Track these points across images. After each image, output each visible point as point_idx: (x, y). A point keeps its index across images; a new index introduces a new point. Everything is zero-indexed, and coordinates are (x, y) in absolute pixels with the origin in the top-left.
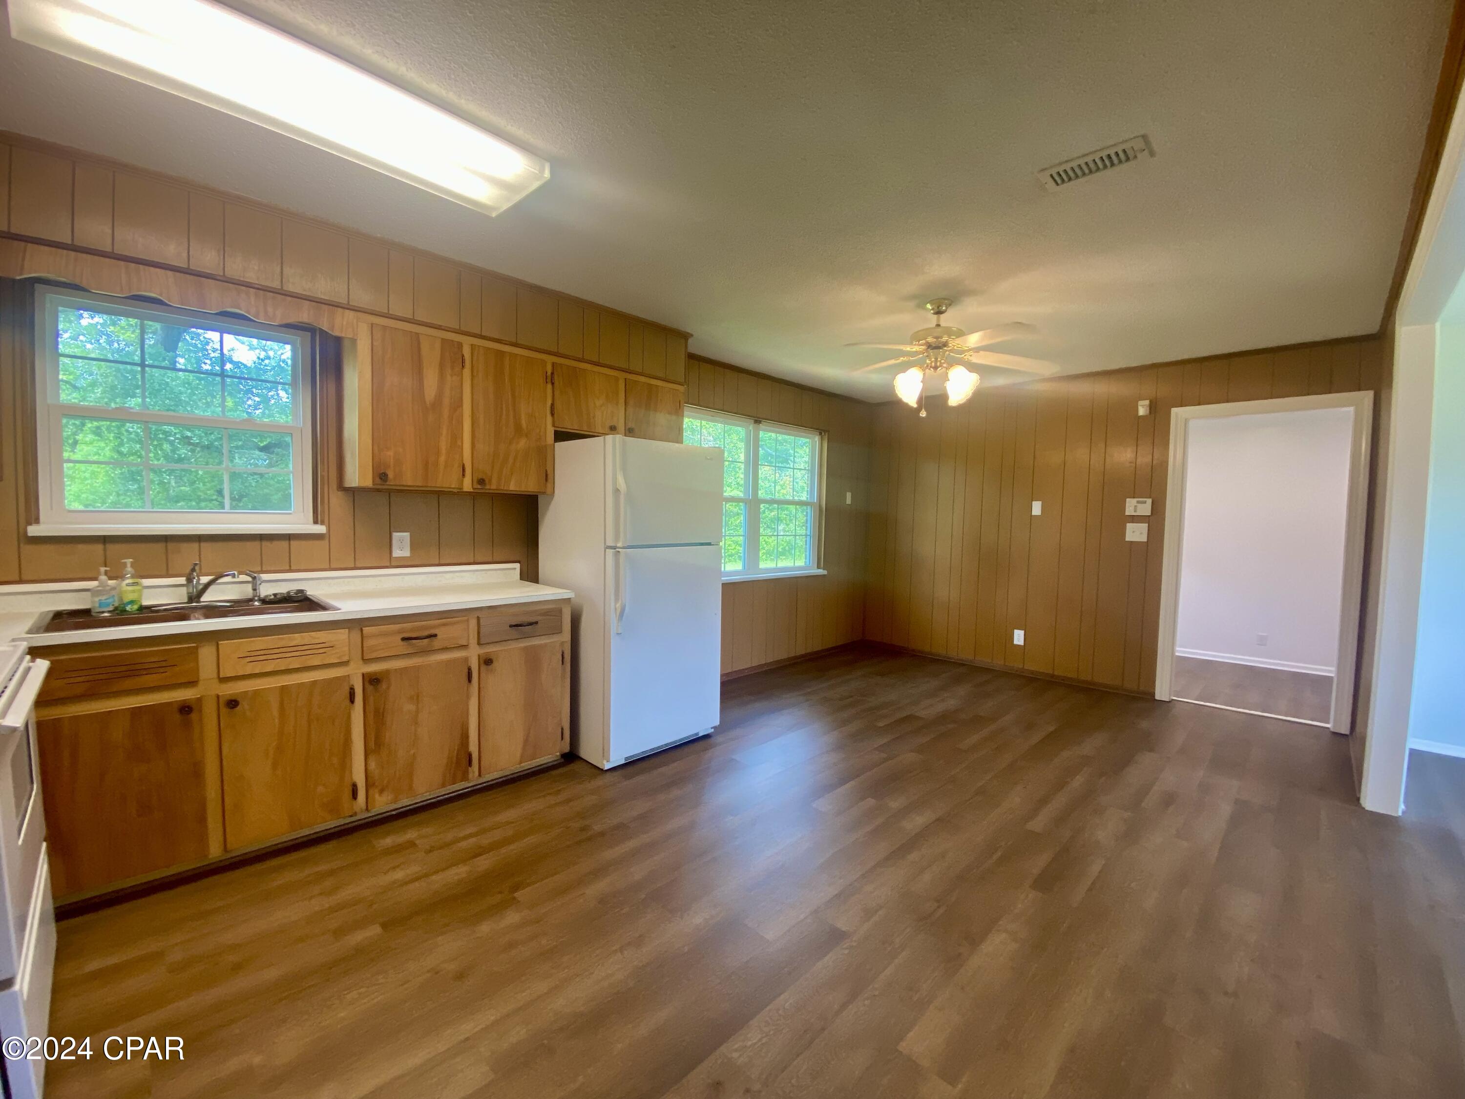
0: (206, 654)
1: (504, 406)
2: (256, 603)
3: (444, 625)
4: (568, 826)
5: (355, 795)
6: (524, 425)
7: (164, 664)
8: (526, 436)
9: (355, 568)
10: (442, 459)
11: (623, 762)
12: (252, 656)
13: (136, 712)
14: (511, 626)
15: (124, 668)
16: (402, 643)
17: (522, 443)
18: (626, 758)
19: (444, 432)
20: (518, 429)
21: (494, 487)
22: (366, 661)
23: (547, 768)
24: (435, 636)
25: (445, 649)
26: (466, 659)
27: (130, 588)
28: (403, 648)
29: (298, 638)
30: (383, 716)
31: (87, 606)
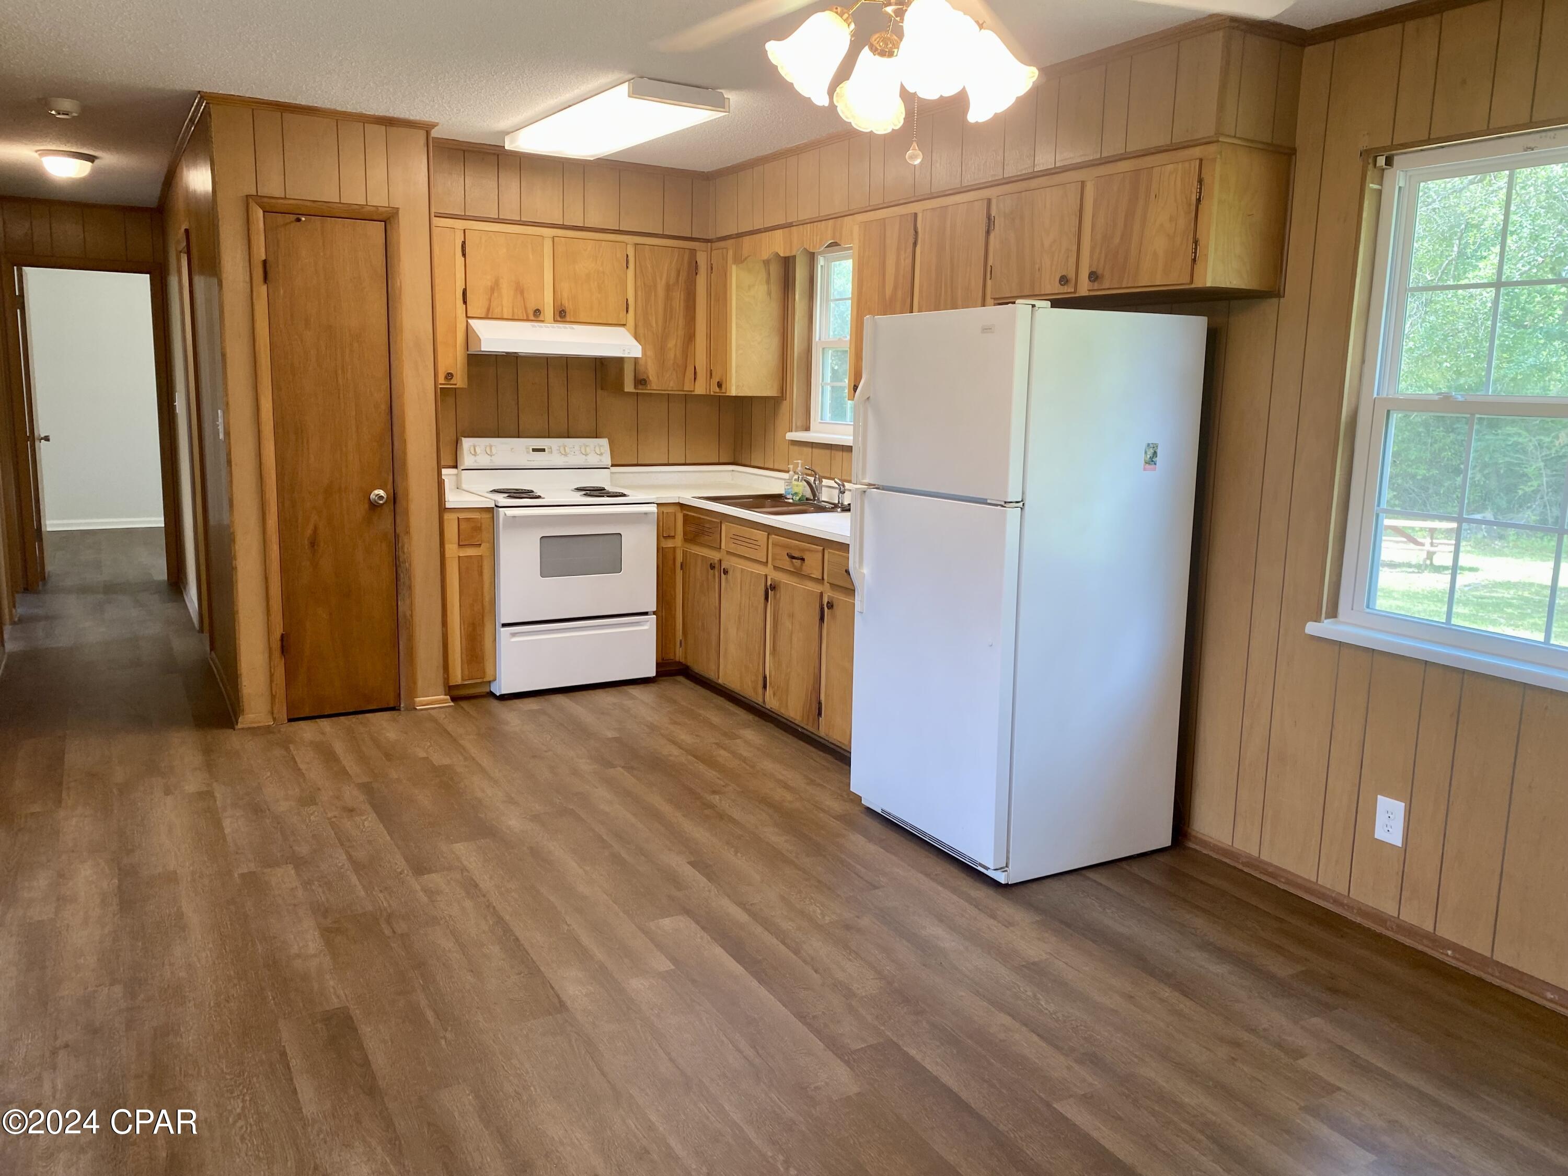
0: (724, 529)
3: (809, 550)
5: (765, 686)
7: (709, 530)
12: (734, 539)
13: (703, 559)
14: (846, 571)
15: (701, 528)
16: (787, 559)
22: (775, 567)
24: (804, 560)
25: (810, 577)
27: (796, 483)
28: (788, 564)
29: (748, 532)
30: (777, 623)
31: (782, 492)
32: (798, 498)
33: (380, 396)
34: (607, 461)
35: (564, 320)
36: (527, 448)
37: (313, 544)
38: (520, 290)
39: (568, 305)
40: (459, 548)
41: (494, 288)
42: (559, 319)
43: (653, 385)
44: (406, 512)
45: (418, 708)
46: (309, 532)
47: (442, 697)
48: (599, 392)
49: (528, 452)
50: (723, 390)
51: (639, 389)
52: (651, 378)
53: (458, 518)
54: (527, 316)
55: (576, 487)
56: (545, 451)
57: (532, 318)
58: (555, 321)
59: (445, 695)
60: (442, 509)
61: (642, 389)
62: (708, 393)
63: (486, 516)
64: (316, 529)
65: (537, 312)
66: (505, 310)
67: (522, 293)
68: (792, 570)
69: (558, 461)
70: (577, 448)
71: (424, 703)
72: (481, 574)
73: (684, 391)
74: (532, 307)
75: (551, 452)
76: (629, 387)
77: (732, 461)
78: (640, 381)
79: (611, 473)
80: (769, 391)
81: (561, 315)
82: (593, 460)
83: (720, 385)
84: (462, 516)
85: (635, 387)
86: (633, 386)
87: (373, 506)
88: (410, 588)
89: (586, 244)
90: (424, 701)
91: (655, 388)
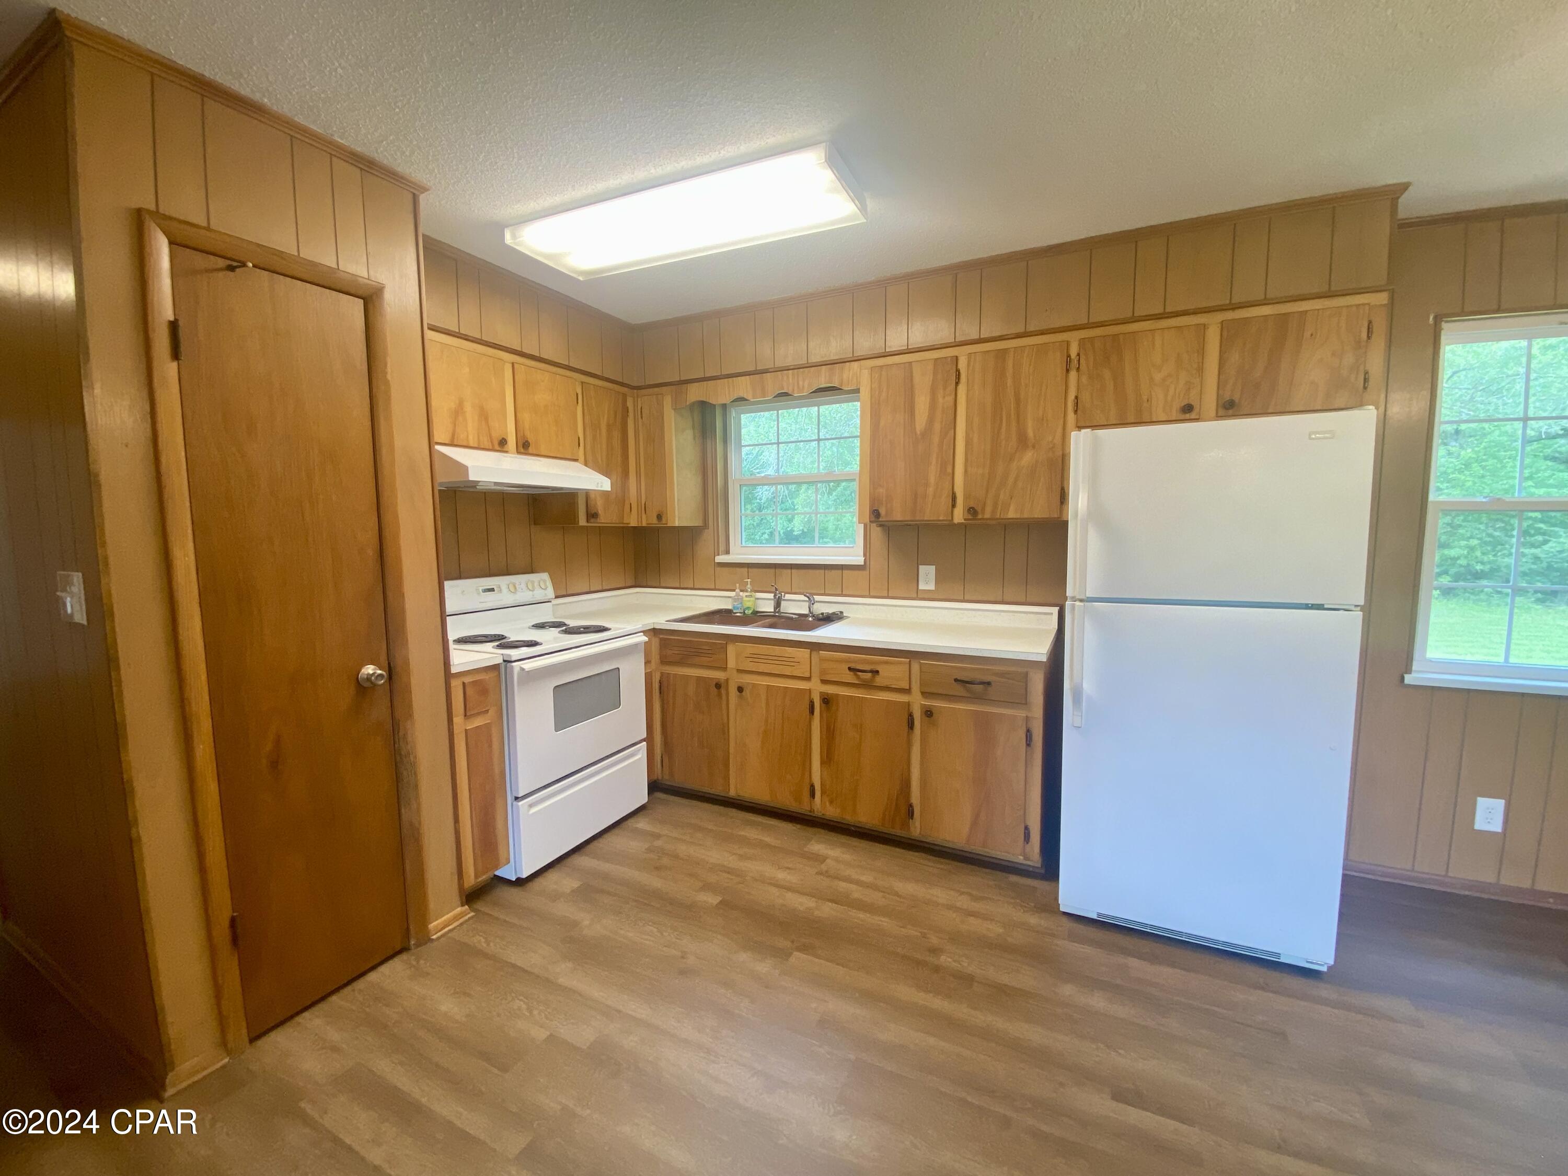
0: (731, 649)
1: (1004, 413)
2: (810, 619)
3: (886, 663)
4: (928, 936)
5: (813, 795)
6: (1030, 433)
7: (710, 652)
8: (1034, 447)
9: (888, 597)
10: (931, 490)
11: (1094, 916)
12: (754, 657)
13: (699, 679)
14: (956, 680)
15: (693, 650)
16: (848, 672)
17: (1028, 457)
18: (1099, 915)
19: (934, 461)
20: (1023, 442)
21: (987, 515)
22: (824, 682)
23: (997, 864)
24: (877, 672)
25: (887, 689)
26: (909, 704)
27: (747, 599)
28: (850, 678)
29: (777, 650)
30: (833, 734)
31: (730, 607)
32: (750, 612)
33: (368, 537)
34: (550, 593)
35: (526, 452)
36: (477, 590)
37: (275, 764)
38: (484, 416)
39: (531, 437)
40: (465, 719)
41: (458, 412)
42: (522, 450)
43: (601, 518)
44: (408, 689)
45: (434, 937)
46: (269, 747)
47: (459, 909)
48: (533, 526)
49: (479, 594)
50: (664, 521)
51: (591, 523)
52: (600, 512)
53: (464, 683)
54: (493, 445)
55: (532, 624)
56: (494, 591)
57: (497, 447)
58: (518, 452)
59: (462, 906)
60: (448, 675)
61: (594, 523)
62: (640, 525)
63: (492, 675)
64: (278, 741)
65: (503, 442)
66: (471, 437)
67: (486, 419)
68: (858, 682)
69: (508, 599)
70: (523, 586)
71: (440, 927)
72: (490, 746)
73: (623, 523)
74: (497, 435)
75: (500, 591)
76: (582, 522)
77: (633, 584)
78: (592, 515)
79: (553, 605)
80: (696, 522)
81: (524, 447)
82: (539, 595)
83: (659, 517)
84: (467, 680)
85: (587, 522)
86: (585, 520)
87: (364, 688)
88: (416, 786)
89: (543, 376)
90: (438, 924)
91: (603, 521)
